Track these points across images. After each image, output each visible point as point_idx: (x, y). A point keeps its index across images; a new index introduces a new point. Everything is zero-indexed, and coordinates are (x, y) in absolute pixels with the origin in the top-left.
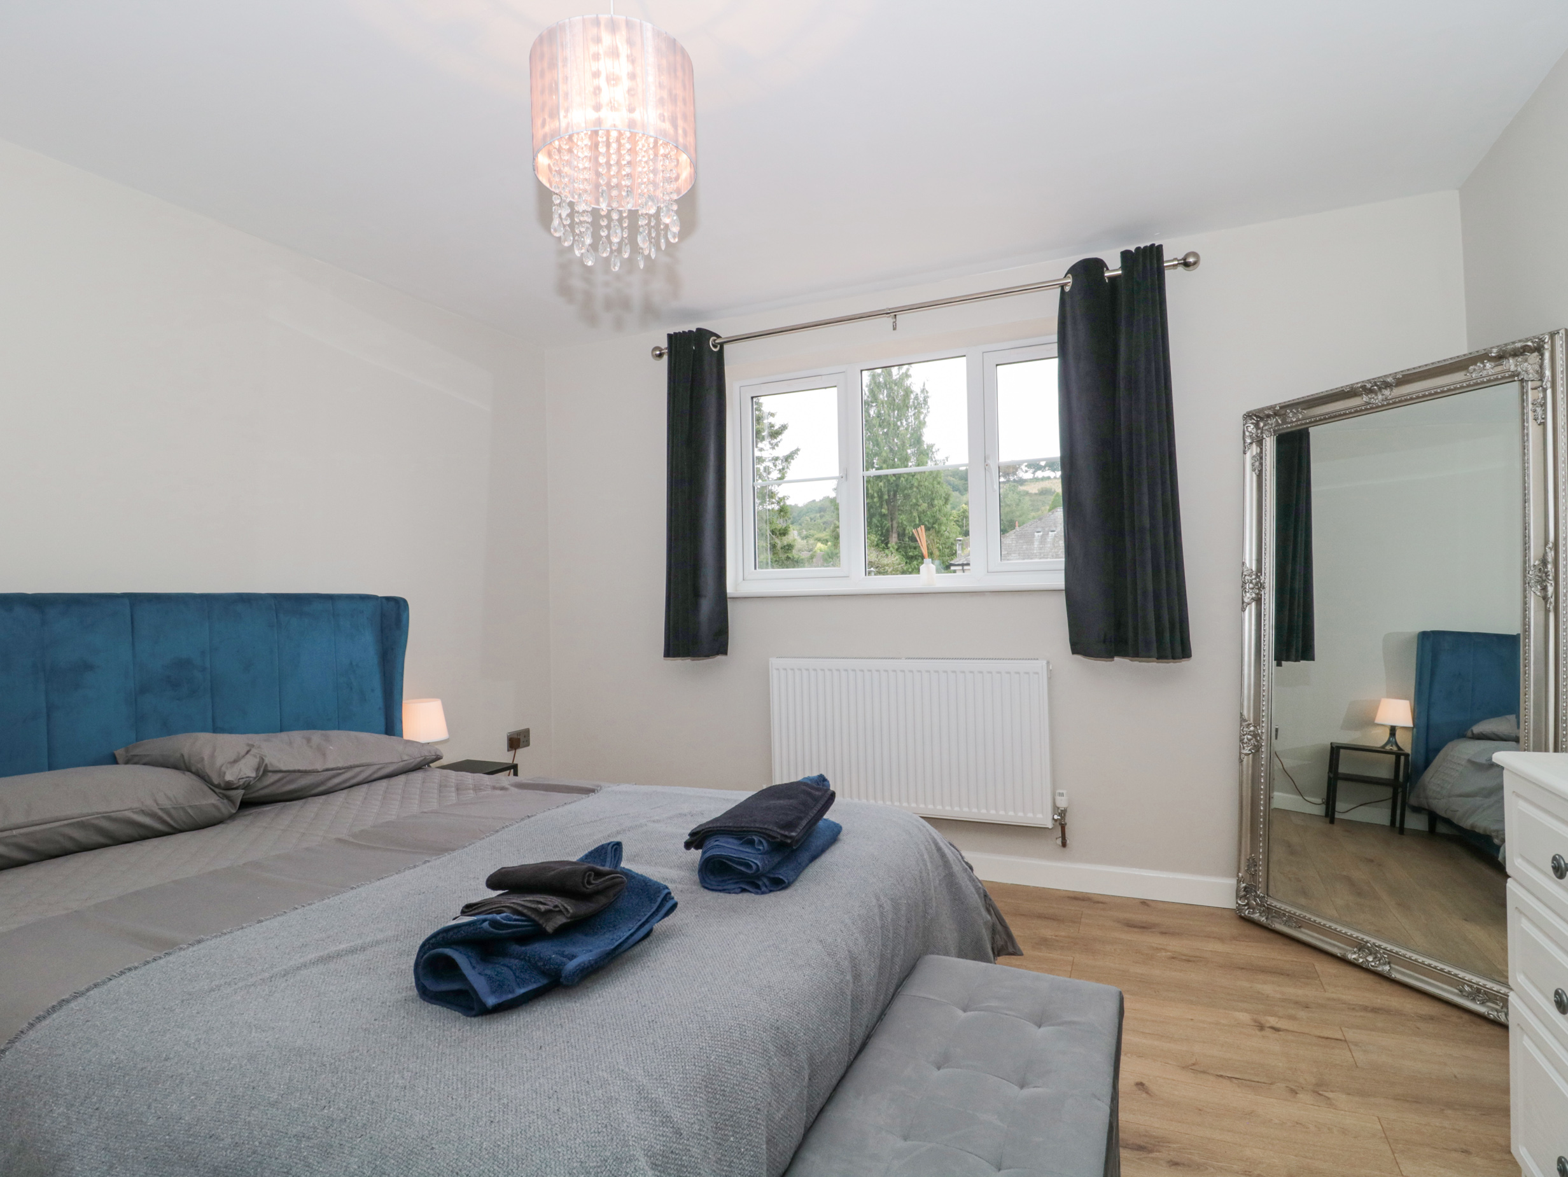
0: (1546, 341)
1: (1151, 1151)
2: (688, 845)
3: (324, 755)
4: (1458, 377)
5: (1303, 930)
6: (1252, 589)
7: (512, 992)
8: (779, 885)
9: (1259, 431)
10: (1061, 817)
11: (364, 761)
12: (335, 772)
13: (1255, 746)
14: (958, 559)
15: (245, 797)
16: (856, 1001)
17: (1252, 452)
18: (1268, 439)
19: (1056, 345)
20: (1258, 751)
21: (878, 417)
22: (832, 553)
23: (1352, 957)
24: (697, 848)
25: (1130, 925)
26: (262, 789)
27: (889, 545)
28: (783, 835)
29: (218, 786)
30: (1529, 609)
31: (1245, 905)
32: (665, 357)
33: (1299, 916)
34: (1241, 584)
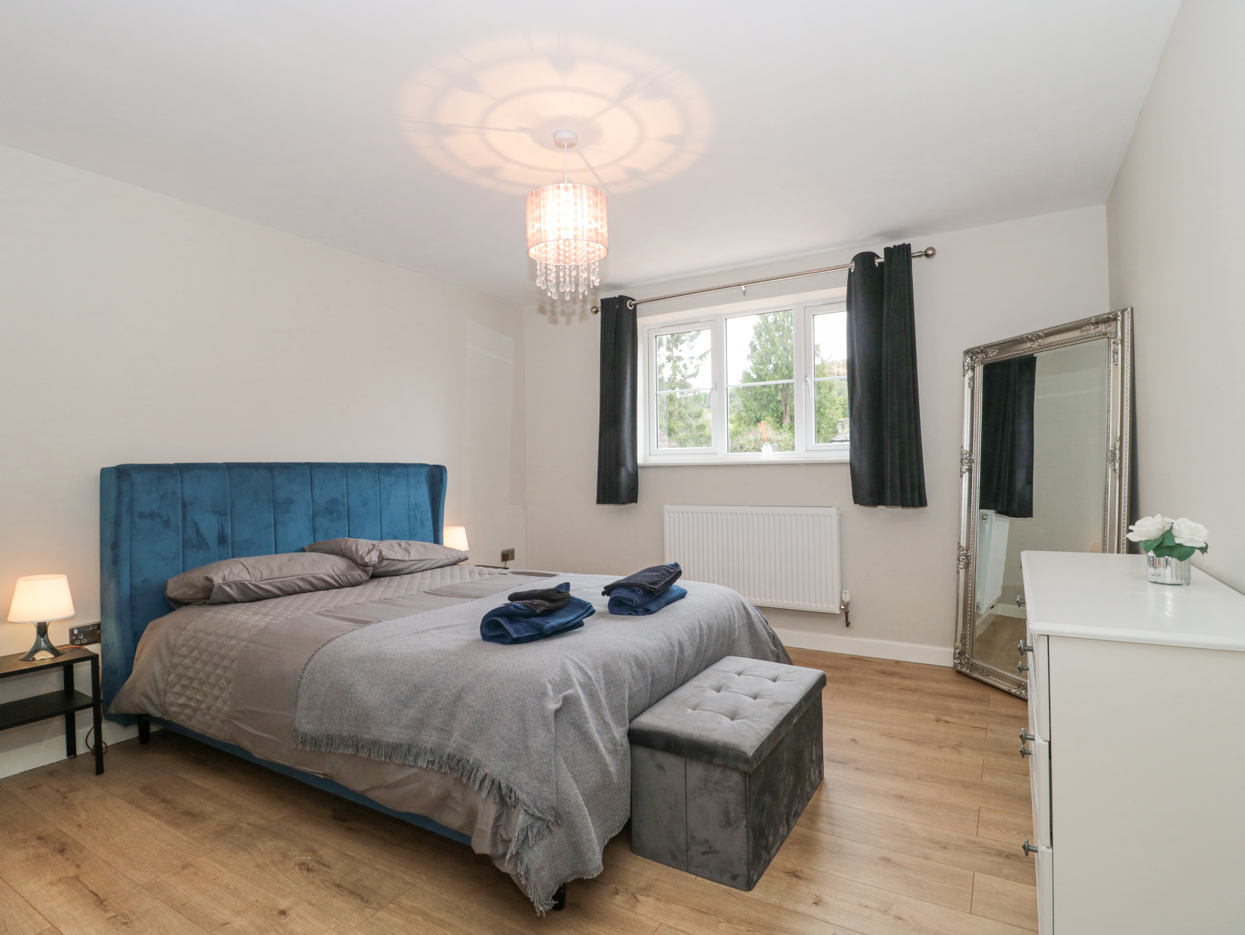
0: (1119, 314)
1: (847, 764)
2: (603, 594)
3: (409, 553)
4: (1076, 334)
5: (989, 677)
6: (967, 463)
7: (523, 634)
8: (648, 612)
9: (973, 362)
10: (846, 607)
11: (429, 557)
12: (415, 562)
13: (966, 563)
14: (838, 437)
15: (374, 572)
16: (681, 662)
17: (968, 375)
18: (978, 367)
19: (846, 303)
20: (968, 566)
21: (775, 323)
22: (737, 432)
23: (1013, 691)
24: (608, 595)
25: (883, 673)
26: (380, 568)
27: (783, 425)
28: (649, 587)
29: (361, 565)
30: (1108, 476)
31: (958, 664)
32: (600, 313)
33: (987, 668)
34: (960, 459)
